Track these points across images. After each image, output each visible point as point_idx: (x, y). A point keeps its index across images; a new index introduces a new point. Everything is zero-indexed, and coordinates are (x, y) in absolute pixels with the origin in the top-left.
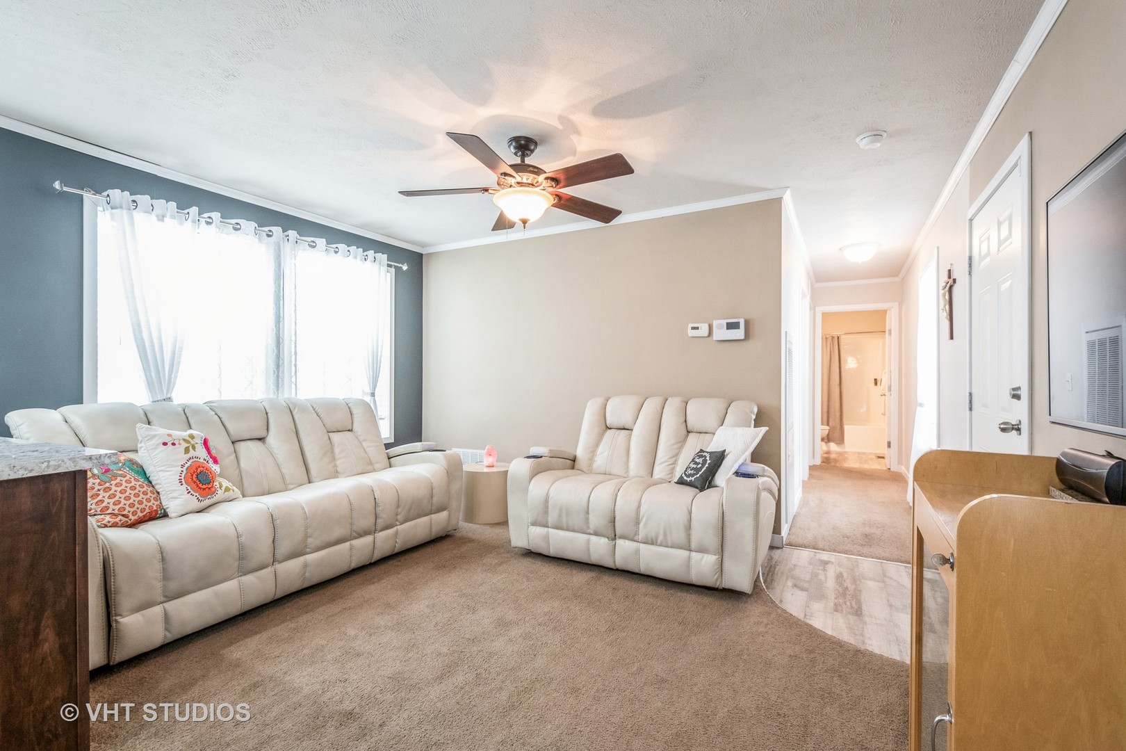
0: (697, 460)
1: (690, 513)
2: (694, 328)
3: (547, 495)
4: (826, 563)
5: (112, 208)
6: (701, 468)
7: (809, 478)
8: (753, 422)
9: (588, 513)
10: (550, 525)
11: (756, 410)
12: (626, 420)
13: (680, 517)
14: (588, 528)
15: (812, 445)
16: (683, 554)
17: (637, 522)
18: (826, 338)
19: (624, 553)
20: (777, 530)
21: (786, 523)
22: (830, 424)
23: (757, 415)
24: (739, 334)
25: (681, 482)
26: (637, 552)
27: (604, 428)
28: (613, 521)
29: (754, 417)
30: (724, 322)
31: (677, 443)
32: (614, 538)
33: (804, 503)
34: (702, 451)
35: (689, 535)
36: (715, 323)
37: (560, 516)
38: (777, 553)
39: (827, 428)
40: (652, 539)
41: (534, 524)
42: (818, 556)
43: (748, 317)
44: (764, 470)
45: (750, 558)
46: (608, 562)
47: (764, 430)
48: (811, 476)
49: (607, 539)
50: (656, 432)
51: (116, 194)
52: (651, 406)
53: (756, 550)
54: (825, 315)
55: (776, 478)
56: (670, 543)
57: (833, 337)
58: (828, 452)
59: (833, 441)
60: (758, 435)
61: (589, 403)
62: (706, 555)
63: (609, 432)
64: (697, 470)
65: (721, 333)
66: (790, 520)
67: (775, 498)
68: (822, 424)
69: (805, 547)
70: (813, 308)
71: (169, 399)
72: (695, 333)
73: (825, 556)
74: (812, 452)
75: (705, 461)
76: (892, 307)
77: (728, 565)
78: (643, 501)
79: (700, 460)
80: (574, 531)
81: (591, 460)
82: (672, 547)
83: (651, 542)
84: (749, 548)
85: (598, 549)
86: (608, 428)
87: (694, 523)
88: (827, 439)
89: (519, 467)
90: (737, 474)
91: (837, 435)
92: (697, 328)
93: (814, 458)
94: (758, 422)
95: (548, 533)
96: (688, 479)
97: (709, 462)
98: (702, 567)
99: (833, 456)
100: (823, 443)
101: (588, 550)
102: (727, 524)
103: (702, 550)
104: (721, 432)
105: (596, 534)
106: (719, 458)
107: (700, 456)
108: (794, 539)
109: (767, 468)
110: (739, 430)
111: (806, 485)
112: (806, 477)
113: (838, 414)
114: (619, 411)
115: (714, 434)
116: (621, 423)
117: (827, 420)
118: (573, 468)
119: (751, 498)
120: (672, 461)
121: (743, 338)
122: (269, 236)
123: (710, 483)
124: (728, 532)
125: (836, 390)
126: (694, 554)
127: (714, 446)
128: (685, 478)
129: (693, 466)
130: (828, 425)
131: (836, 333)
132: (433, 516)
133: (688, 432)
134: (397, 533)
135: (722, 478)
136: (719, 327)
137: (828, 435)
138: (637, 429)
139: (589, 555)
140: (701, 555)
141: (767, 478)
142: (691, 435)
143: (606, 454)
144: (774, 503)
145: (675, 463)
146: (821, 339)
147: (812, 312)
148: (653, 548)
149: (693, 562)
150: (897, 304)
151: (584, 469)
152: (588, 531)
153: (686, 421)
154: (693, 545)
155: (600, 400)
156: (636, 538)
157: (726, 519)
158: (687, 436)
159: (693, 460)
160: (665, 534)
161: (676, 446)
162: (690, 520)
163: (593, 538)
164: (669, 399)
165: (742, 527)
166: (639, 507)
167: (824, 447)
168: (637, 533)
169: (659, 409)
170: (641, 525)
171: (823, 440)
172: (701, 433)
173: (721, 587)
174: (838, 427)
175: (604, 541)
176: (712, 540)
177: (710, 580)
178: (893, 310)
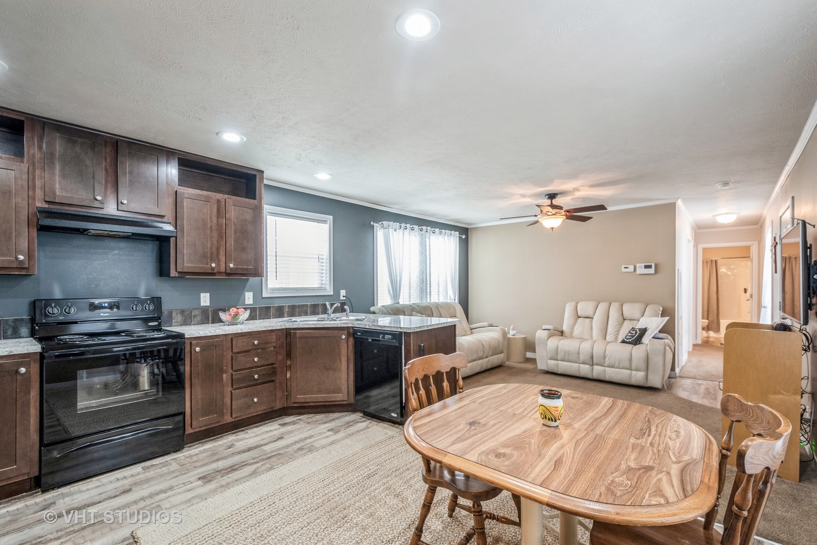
0: (632, 332)
1: (631, 354)
2: (625, 268)
3: (558, 346)
4: (700, 384)
5: (384, 229)
6: (634, 336)
7: (692, 351)
8: (660, 315)
9: (579, 354)
10: (559, 359)
11: (661, 309)
12: (589, 312)
13: (627, 356)
14: (579, 360)
15: (695, 331)
16: (628, 372)
17: (605, 358)
18: (707, 262)
19: (598, 371)
20: (673, 369)
21: (678, 367)
22: (710, 319)
23: (662, 311)
24: (652, 271)
25: (623, 342)
26: (605, 371)
27: (577, 317)
28: (592, 357)
29: (661, 313)
30: (643, 265)
31: (619, 324)
32: (593, 365)
33: (688, 361)
34: (633, 328)
35: (631, 363)
36: (638, 265)
37: (564, 355)
38: (673, 380)
39: (707, 321)
40: (612, 365)
41: (551, 359)
42: (696, 382)
43: (656, 262)
44: (667, 337)
45: (661, 373)
46: (590, 376)
47: (667, 318)
48: (694, 349)
49: (589, 366)
50: (607, 319)
51: (385, 223)
52: (602, 307)
53: (664, 370)
54: (704, 249)
55: (673, 342)
56: (621, 366)
57: (712, 261)
58: (708, 337)
59: (712, 330)
60: (663, 321)
61: (567, 305)
62: (639, 372)
63: (580, 319)
64: (633, 336)
65: (641, 270)
66: (680, 367)
67: (672, 352)
68: (703, 318)
69: (689, 378)
70: (696, 246)
71: (399, 303)
72: (626, 270)
73: (700, 382)
74: (695, 336)
75: (636, 333)
76: (754, 244)
77: (649, 377)
78: (607, 349)
79: (634, 332)
80: (571, 362)
81: (572, 332)
82: (622, 369)
83: (612, 367)
84: (661, 369)
85: (584, 370)
86: (579, 317)
87: (633, 358)
88: (707, 328)
89: (541, 334)
90: (653, 338)
91: (714, 325)
92: (628, 268)
93: (696, 339)
94: (663, 315)
95: (558, 363)
96: (628, 341)
97: (638, 332)
98: (637, 377)
99: (711, 339)
100: (704, 332)
101: (579, 370)
102: (650, 359)
103: (637, 370)
104: (642, 319)
105: (583, 363)
106: (643, 331)
107: (633, 330)
108: (682, 375)
109: (669, 336)
110: (654, 319)
111: (689, 353)
112: (691, 349)
113: (715, 312)
114: (585, 308)
115: (639, 321)
116: (587, 314)
117: (707, 314)
118: (562, 336)
119: (662, 348)
120: (616, 333)
121: (654, 272)
122: (421, 230)
123: (639, 342)
124: (650, 362)
125: (714, 296)
126: (633, 372)
127: (640, 325)
128: (626, 340)
129: (629, 334)
130: (708, 319)
131: (714, 258)
132: (499, 355)
133: (624, 320)
134: (489, 360)
135: (646, 339)
136: (640, 267)
137: (708, 326)
138: (595, 318)
139: (580, 373)
140: (636, 372)
141: (668, 340)
142: (625, 321)
143: (580, 329)
144: (672, 354)
145: (618, 334)
146: (701, 262)
147: (695, 248)
148: (613, 369)
149: (633, 375)
150: (757, 242)
151: (568, 336)
152: (579, 362)
153: (622, 314)
154: (633, 367)
155: (573, 304)
156: (604, 365)
157: (649, 356)
158: (623, 322)
159: (629, 332)
160: (619, 363)
161: (618, 326)
162: (631, 357)
163: (582, 366)
164: (612, 304)
165: (657, 360)
166: (605, 351)
167: (705, 334)
168: (604, 363)
169: (608, 309)
170: (607, 359)
171: (703, 329)
172: (631, 320)
173: (646, 386)
174: (716, 321)
175: (587, 366)
176: (642, 365)
177: (641, 383)
178: (754, 246)
